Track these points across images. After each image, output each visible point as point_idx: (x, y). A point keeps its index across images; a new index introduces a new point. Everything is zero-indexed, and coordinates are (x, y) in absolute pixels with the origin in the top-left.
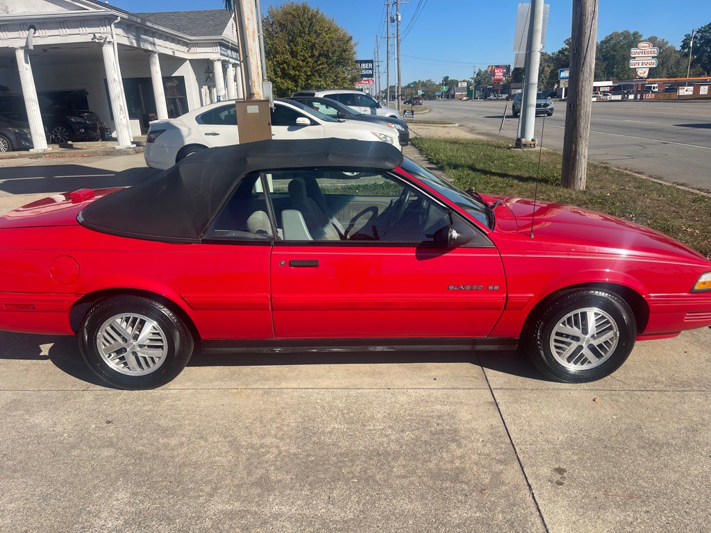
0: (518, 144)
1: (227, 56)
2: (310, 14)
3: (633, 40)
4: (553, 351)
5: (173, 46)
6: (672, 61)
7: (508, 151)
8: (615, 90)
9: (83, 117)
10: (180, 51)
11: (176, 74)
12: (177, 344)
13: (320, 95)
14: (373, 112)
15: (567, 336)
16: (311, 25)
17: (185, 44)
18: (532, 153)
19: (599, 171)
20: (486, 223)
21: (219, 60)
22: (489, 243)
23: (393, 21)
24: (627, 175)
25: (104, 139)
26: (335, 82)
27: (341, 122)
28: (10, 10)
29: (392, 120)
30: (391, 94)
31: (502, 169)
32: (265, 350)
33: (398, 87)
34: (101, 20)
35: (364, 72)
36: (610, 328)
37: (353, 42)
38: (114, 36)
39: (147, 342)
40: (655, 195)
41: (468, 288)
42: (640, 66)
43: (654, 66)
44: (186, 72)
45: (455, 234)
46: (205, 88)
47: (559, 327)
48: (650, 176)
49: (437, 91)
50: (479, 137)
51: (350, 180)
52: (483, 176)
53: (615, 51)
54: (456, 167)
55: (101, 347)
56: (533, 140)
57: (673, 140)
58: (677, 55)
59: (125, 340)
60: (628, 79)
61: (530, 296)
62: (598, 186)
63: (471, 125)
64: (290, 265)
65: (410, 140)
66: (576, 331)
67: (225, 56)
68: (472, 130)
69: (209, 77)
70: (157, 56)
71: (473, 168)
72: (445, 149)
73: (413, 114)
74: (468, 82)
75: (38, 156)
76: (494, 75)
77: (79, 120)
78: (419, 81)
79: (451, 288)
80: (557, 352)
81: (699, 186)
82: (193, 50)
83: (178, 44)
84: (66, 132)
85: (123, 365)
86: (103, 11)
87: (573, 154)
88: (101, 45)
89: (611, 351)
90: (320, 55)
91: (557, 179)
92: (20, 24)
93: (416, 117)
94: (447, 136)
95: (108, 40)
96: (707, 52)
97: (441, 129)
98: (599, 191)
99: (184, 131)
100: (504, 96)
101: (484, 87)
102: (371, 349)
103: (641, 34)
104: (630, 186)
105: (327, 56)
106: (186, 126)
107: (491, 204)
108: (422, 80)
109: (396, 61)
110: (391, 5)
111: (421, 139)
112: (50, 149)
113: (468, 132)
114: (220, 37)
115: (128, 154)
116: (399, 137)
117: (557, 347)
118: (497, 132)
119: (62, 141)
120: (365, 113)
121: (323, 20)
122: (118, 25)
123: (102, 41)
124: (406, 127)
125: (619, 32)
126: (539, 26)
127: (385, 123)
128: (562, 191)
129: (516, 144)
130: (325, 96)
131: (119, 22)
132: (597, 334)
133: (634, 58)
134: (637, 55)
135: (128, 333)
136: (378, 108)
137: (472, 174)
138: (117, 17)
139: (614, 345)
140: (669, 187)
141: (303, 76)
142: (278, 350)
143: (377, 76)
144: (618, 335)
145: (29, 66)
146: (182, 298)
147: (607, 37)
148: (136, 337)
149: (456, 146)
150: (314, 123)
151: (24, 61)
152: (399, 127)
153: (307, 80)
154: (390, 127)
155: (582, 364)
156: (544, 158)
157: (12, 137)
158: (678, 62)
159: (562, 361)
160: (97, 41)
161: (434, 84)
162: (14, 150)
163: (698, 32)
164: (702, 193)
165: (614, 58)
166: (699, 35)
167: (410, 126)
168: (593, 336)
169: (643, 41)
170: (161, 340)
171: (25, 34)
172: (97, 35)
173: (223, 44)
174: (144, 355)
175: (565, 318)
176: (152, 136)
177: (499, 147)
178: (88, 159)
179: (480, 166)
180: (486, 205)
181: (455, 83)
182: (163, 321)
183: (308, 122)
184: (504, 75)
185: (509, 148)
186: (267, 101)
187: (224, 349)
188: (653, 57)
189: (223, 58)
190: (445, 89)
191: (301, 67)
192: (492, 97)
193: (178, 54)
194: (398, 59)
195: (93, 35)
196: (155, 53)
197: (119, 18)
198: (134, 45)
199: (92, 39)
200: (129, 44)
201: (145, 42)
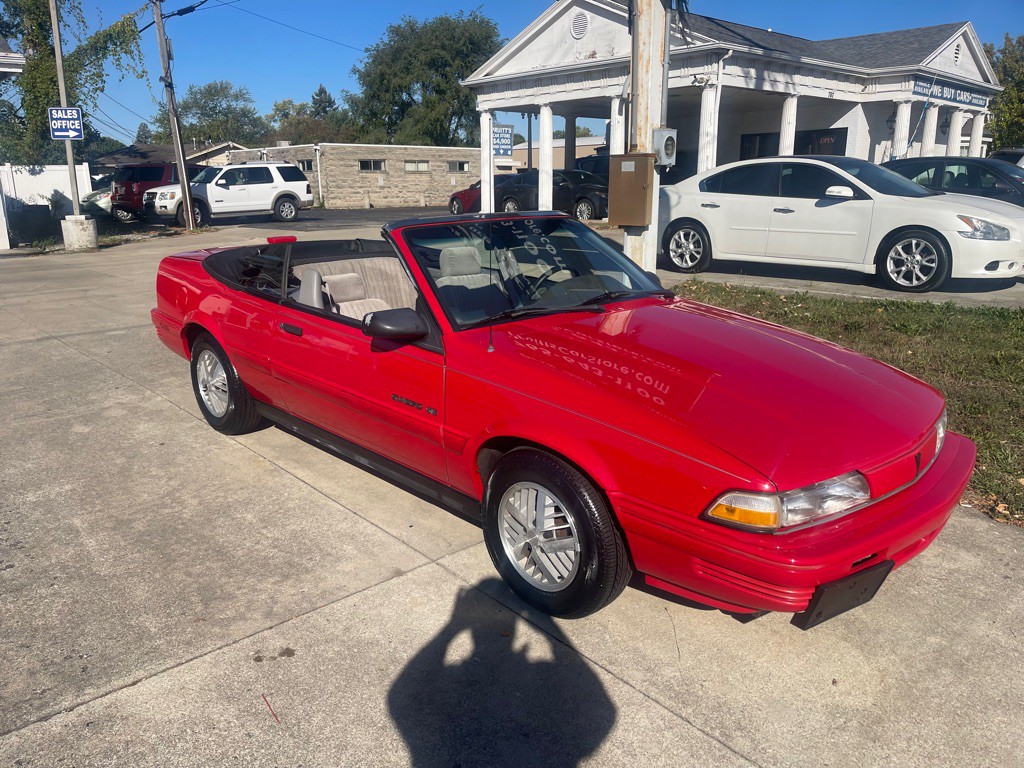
1: (929, 95)
4: (505, 538)
5: (823, 82)
10: (843, 91)
11: (838, 125)
15: (515, 520)
17: (859, 80)
21: (906, 102)
28: (615, 51)
34: (708, 56)
36: (568, 533)
38: (720, 76)
44: (854, 123)
47: (508, 501)
51: (906, 294)
55: (200, 380)
59: (207, 377)
66: (522, 516)
67: (924, 95)
82: (871, 88)
86: (711, 44)
88: (701, 89)
89: (572, 575)
92: (621, 68)
95: (710, 82)
114: (916, 67)
122: (727, 62)
123: (703, 84)
131: (732, 56)
138: (729, 50)
139: (575, 565)
148: (212, 377)
151: (618, 112)
157: (597, 202)
160: (697, 84)
171: (623, 79)
172: (699, 77)
173: (923, 78)
189: (918, 98)
193: (838, 96)
195: (693, 78)
196: (793, 96)
197: (731, 52)
198: (752, 87)
199: (693, 83)
200: (743, 85)
201: (777, 82)
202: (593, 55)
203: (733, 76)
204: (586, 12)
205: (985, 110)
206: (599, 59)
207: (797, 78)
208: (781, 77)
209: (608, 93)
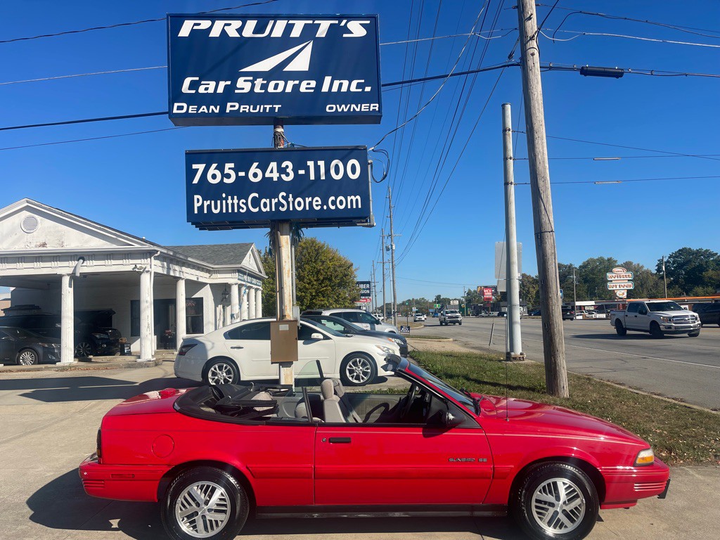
0: (508, 357)
1: (244, 281)
2: (317, 247)
3: (609, 265)
4: (536, 516)
5: (198, 273)
6: (650, 283)
7: (499, 363)
8: (599, 309)
9: (107, 334)
10: (203, 277)
11: (196, 296)
12: (238, 508)
13: (326, 313)
14: (373, 328)
15: (545, 503)
16: (318, 254)
17: (208, 271)
18: (521, 365)
19: (581, 381)
20: (473, 410)
21: (236, 284)
22: (476, 425)
23: (388, 249)
24: (609, 386)
25: (123, 354)
26: (337, 301)
27: (349, 337)
28: (65, 244)
29: (391, 335)
30: (388, 311)
31: (493, 379)
32: (306, 515)
33: (394, 305)
34: (143, 254)
35: (362, 292)
36: (577, 496)
37: (353, 268)
38: (153, 266)
39: (215, 507)
40: (632, 403)
41: (464, 460)
42: (618, 288)
43: (631, 288)
44: (206, 294)
45: (451, 417)
46: (220, 307)
47: (537, 494)
48: (630, 387)
49: (431, 308)
50: (472, 351)
51: (358, 387)
52: (477, 385)
53: (594, 274)
54: (451, 376)
55: (178, 512)
56: (521, 354)
57: (652, 355)
58: (654, 277)
59: (198, 505)
60: (610, 299)
61: (511, 468)
62: (581, 395)
63: (464, 339)
64: (330, 442)
65: (409, 353)
66: (551, 498)
67: (241, 280)
68: (465, 345)
69: (225, 298)
70: (184, 281)
71: (468, 379)
72: (441, 361)
73: (409, 330)
74: (459, 301)
75: (63, 369)
76: (483, 295)
77: (103, 336)
78: (413, 299)
79: (451, 460)
80: (539, 518)
81: (675, 396)
82: (214, 276)
83: (202, 271)
84: (89, 347)
85: (192, 528)
86: (148, 247)
87: (553, 366)
88: (140, 273)
89: (581, 516)
90: (324, 279)
91: (544, 388)
92: (71, 256)
93: (412, 332)
94: (443, 350)
95: (146, 270)
96: (682, 274)
97: (436, 343)
98: (581, 398)
99: (208, 345)
100: (496, 313)
101: (476, 305)
102: (391, 514)
103: (615, 259)
104: (609, 395)
105: (330, 280)
106: (210, 341)
107: (477, 398)
108: (415, 298)
109: (392, 282)
110: (386, 238)
111: (419, 352)
112: (76, 362)
113: (463, 346)
114: (240, 266)
115: (148, 367)
116: (400, 350)
117: (538, 513)
118: (487, 347)
119: (83, 355)
120: (365, 329)
121: (328, 251)
122: (156, 258)
123: (142, 271)
124: (405, 342)
125: (596, 258)
126: (515, 259)
127: (385, 337)
128: (547, 398)
129: (507, 357)
130: (331, 315)
131: (159, 255)
132: (568, 500)
133: (611, 281)
134: (613, 279)
135: (201, 499)
136: (377, 324)
137: (467, 383)
138: (157, 251)
139: (583, 510)
140: (644, 397)
141: (309, 297)
142: (316, 515)
143: (374, 295)
144: (584, 502)
145: (71, 290)
146: (247, 468)
147: (584, 263)
148: (207, 503)
149: (451, 359)
150: (326, 338)
151: (68, 285)
152: (398, 341)
153: (311, 299)
154: (390, 340)
155: (560, 528)
156: (532, 370)
157: (40, 351)
158: (656, 284)
159: (543, 525)
160: (137, 270)
161: (427, 302)
162: (39, 363)
163: (669, 258)
164: (676, 402)
165: (594, 281)
166: (672, 259)
167: (408, 340)
168: (564, 503)
169: (619, 266)
170: (225, 506)
171: (73, 263)
172: (138, 266)
173: (242, 271)
174: (211, 519)
175: (540, 487)
176: (184, 349)
177: (491, 360)
178: (112, 371)
179: (474, 376)
180: (474, 399)
181: (448, 301)
182: (229, 488)
183: (321, 337)
184: (493, 295)
185: (500, 361)
186: (296, 321)
187: (274, 514)
188: (629, 280)
189: (240, 282)
190: (438, 306)
191: (307, 289)
192: (483, 314)
193: (201, 280)
194: (393, 281)
195: (134, 266)
196: (183, 279)
197: (159, 253)
198: (165, 273)
199: (133, 269)
200: (161, 272)
201: (176, 271)
202: (44, 245)
203: (156, 266)
204: (36, 216)
205: (260, 288)
206: (49, 248)
207: (184, 269)
208: (177, 268)
209: (59, 272)
